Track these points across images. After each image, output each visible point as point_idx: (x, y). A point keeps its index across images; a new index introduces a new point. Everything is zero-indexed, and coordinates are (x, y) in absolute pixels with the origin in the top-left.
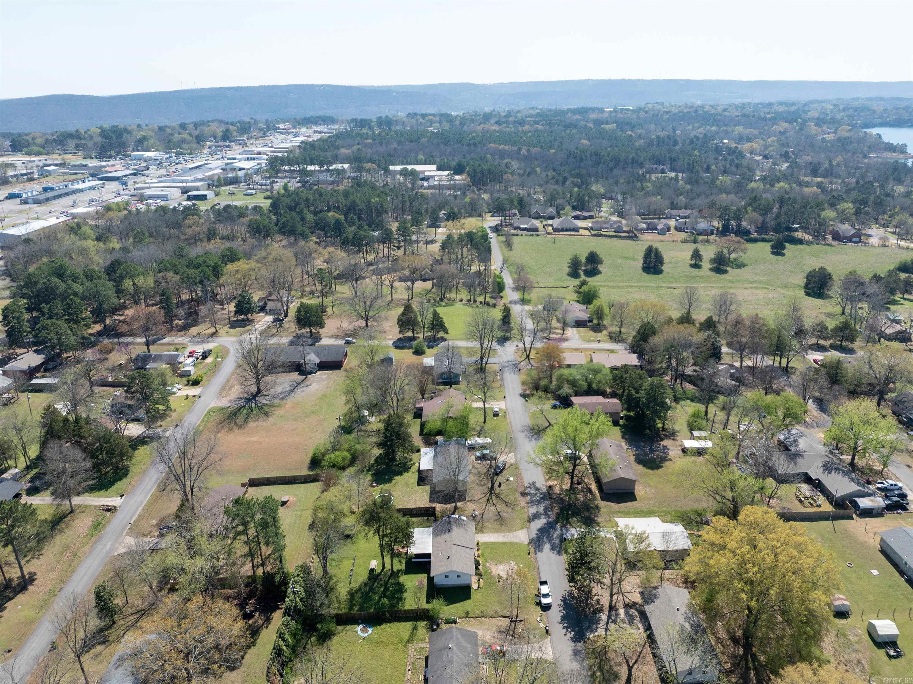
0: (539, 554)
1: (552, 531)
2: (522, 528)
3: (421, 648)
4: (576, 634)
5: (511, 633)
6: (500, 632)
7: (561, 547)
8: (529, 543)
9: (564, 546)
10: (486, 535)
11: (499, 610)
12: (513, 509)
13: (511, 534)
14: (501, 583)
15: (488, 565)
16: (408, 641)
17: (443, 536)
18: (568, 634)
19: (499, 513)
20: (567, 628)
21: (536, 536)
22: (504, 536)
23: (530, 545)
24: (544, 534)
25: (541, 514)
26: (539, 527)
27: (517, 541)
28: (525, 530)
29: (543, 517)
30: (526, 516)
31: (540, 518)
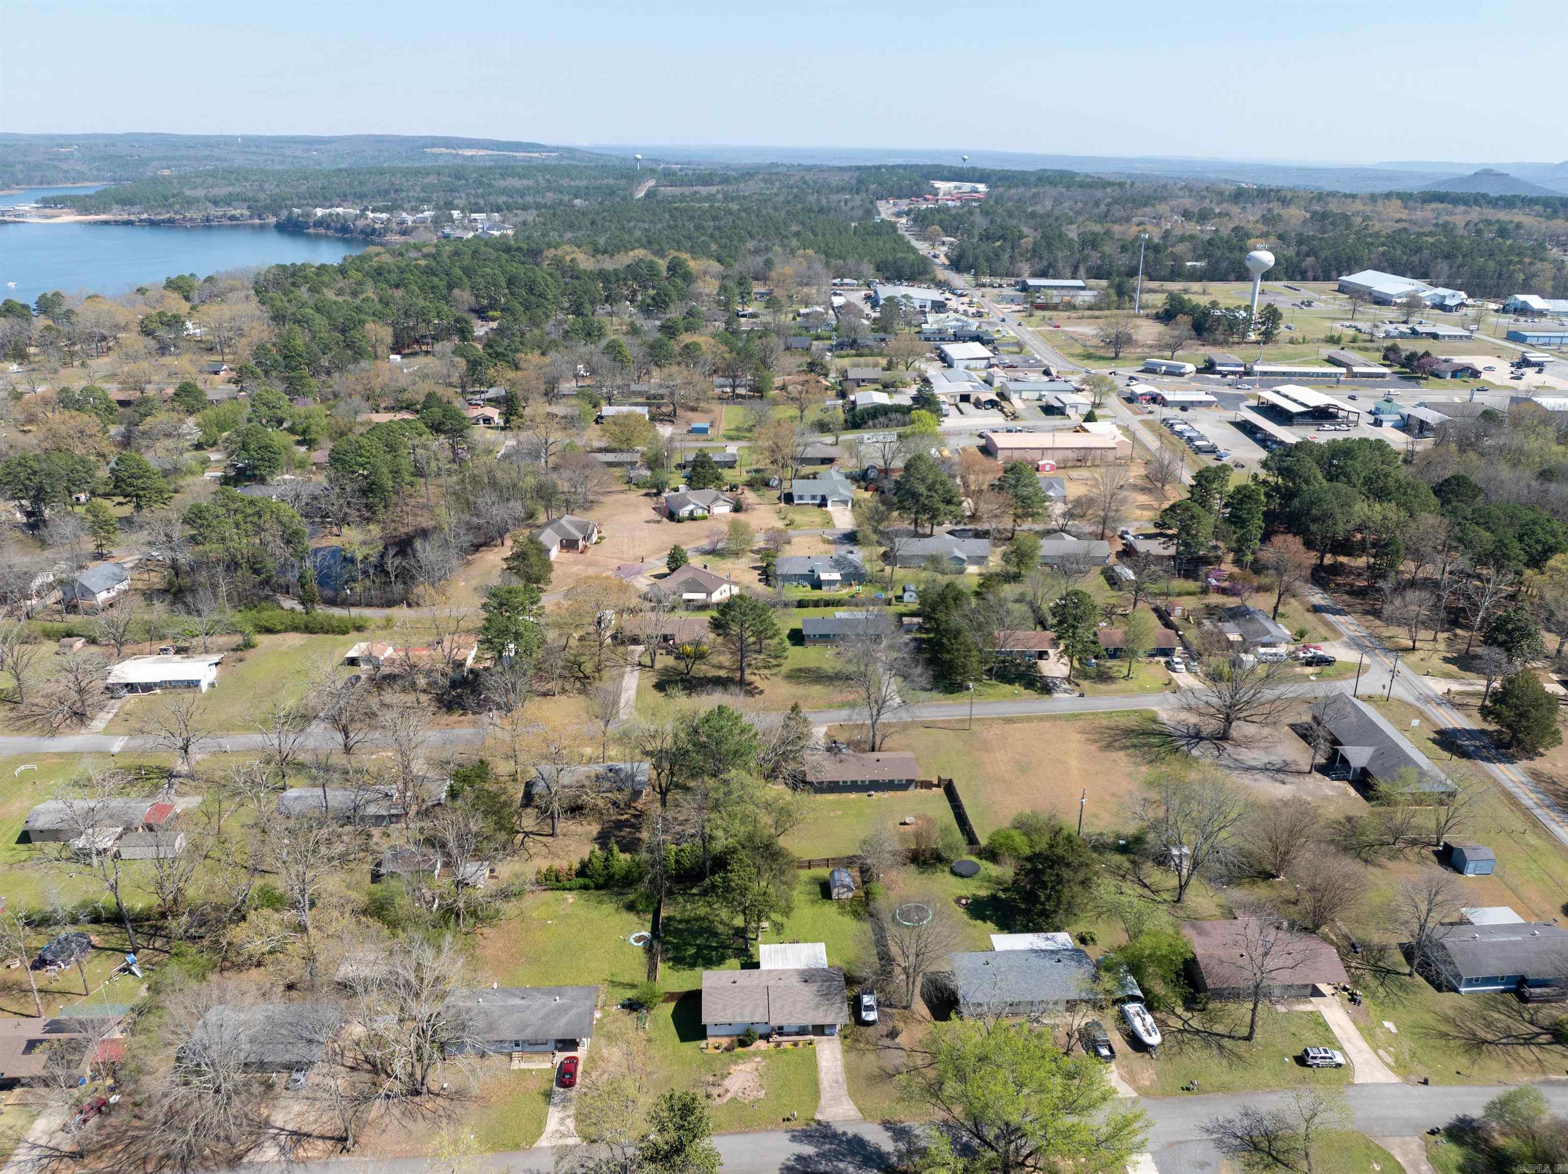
1: (857, 1160)
2: (861, 1111)
8: (819, 1123)
10: (839, 1055)
13: (843, 1091)
14: (711, 1078)
21: (840, 1131)
22: (837, 1082)
23: (814, 1125)
24: (844, 1145)
25: (909, 1143)
26: (867, 1137)
27: (823, 1101)
28: (860, 1115)
29: (902, 1146)
30: (902, 1117)
31: (896, 1141)
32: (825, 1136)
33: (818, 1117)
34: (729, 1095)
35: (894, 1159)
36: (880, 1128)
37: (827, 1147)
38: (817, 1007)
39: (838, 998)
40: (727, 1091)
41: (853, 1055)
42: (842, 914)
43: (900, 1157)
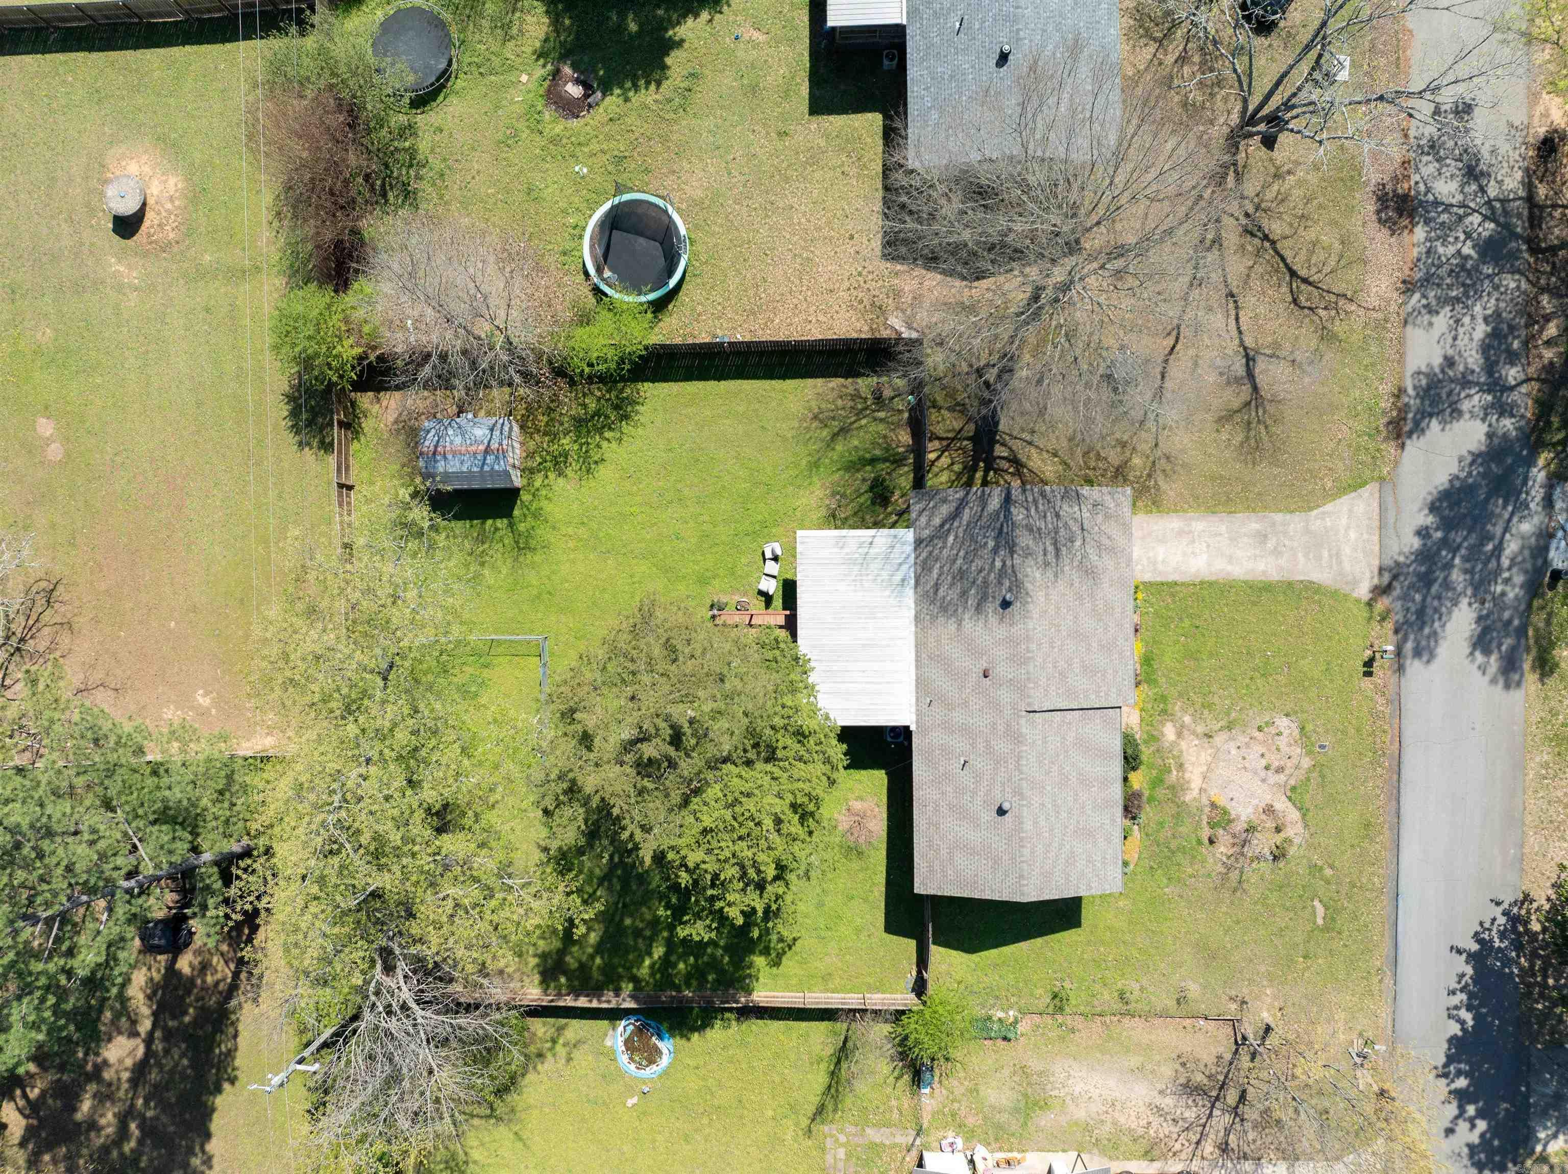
0: (1414, 667)
1: (1501, 509)
2: (1356, 486)
3: (875, 1148)
4: (1495, 1130)
5: (1232, 1097)
6: (1190, 1089)
7: (1521, 632)
8: (1381, 591)
9: (1539, 620)
10: (1171, 523)
11: (1194, 989)
12: (1326, 335)
13: (1295, 523)
14: (1223, 849)
15: (1169, 732)
16: (820, 1110)
17: (972, 626)
18: (1463, 1126)
19: (1249, 359)
20: (1462, 1097)
21: (1417, 543)
22: (1262, 538)
23: (1381, 605)
24: (1457, 537)
25: (1465, 382)
26: (1441, 480)
27: (1320, 575)
28: (1369, 493)
29: (1475, 400)
30: (1386, 388)
31: (1456, 413)
32: (1426, 580)
33: (1363, 591)
34: (1281, 804)
35: (1508, 424)
36: (1413, 446)
37: (1457, 576)
38: (1089, 572)
39: (1067, 509)
40: (1269, 810)
41: (1169, 489)
42: (588, 466)
43: (1503, 409)
